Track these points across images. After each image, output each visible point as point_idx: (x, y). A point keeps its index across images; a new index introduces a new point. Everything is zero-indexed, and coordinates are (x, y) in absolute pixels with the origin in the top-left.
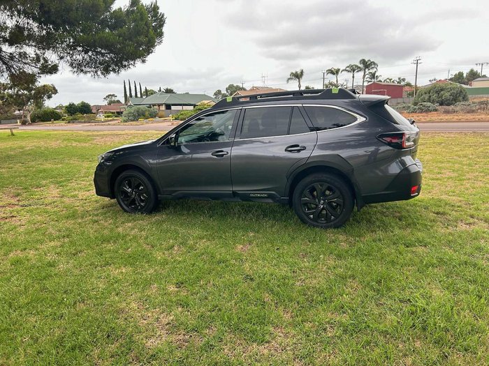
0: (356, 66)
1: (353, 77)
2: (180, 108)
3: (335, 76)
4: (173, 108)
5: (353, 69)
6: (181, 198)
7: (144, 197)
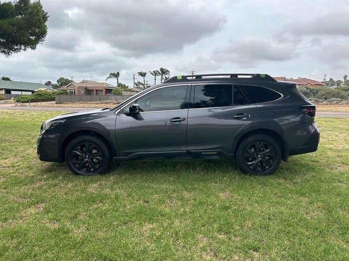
0: (158, 71)
1: (155, 79)
2: (19, 93)
3: (143, 77)
4: (13, 92)
5: (155, 73)
6: (135, 159)
7: (97, 159)
